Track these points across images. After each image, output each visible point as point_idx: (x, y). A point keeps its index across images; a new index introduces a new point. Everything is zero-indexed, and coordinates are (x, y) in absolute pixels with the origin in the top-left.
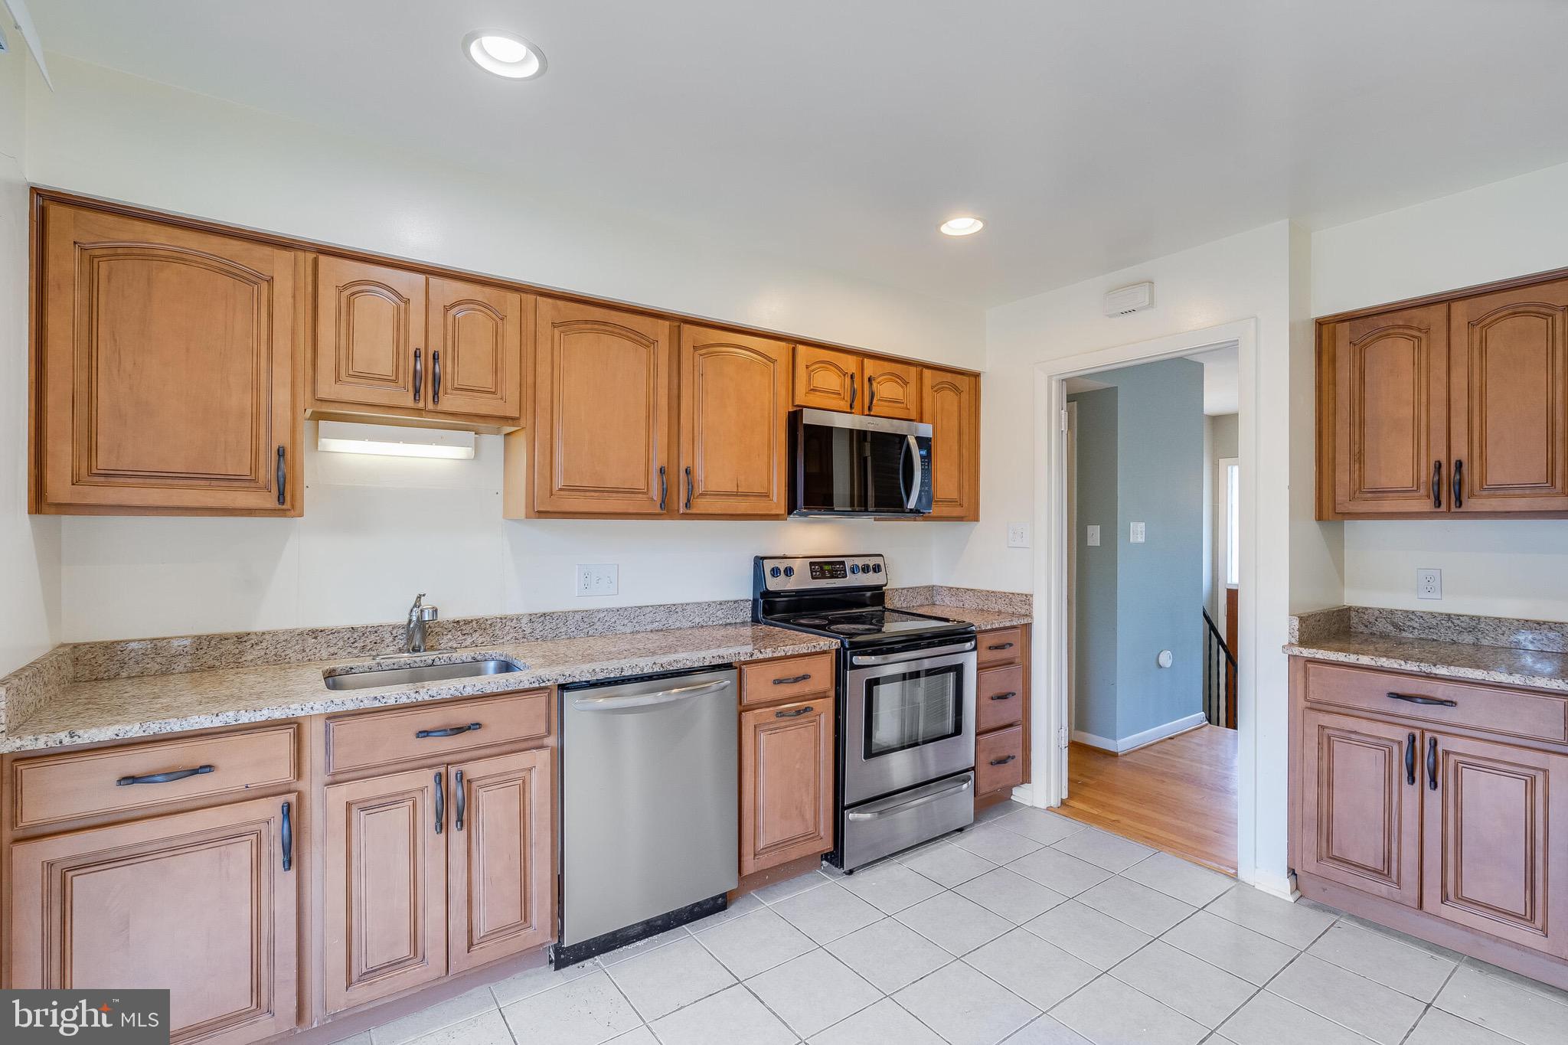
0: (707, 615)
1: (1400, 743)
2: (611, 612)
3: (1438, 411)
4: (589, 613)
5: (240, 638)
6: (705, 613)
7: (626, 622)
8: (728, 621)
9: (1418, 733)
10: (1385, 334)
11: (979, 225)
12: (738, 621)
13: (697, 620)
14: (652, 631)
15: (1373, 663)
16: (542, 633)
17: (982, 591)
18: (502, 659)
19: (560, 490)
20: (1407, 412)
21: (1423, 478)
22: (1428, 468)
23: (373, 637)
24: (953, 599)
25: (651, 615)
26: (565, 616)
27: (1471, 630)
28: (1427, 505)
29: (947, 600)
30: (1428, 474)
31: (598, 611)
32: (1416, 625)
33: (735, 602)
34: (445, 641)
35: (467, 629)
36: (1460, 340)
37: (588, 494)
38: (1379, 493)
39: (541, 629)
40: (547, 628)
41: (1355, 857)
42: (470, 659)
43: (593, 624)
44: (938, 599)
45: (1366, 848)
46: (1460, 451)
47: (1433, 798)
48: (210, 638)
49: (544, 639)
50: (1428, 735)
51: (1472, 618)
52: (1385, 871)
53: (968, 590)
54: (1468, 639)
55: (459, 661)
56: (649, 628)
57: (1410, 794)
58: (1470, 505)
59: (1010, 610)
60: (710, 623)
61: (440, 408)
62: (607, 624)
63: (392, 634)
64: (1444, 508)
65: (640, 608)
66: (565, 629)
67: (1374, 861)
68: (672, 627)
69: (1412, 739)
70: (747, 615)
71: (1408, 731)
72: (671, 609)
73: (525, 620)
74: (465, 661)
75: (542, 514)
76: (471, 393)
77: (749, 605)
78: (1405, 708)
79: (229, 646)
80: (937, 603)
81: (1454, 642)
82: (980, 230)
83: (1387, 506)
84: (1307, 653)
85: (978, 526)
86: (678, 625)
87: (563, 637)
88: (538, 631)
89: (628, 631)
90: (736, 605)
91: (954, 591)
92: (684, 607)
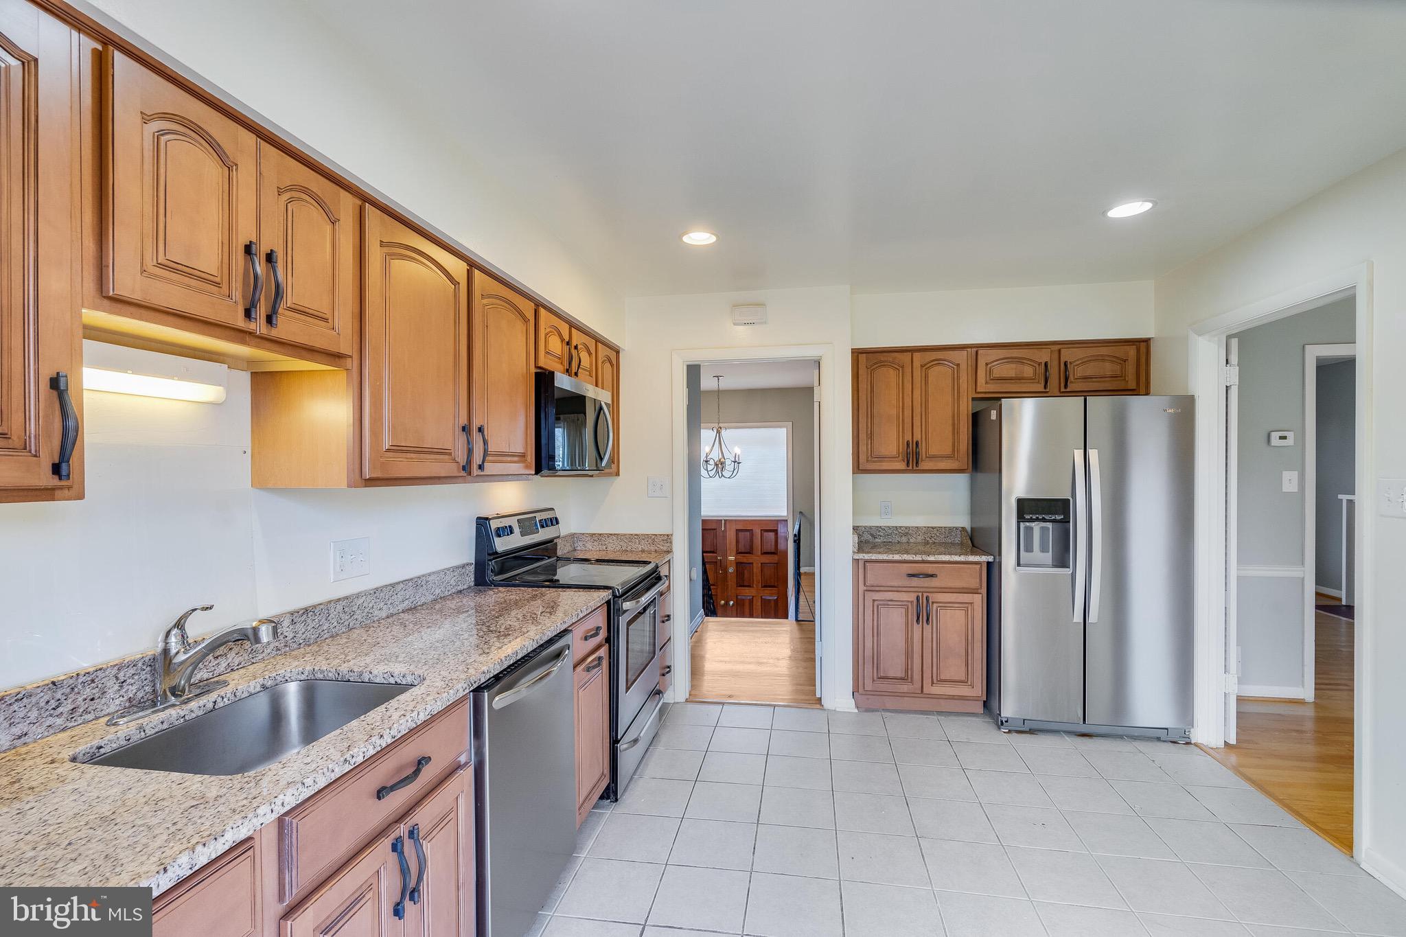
0: (444, 584)
1: (912, 602)
2: (369, 596)
3: (908, 413)
4: (350, 600)
6: (442, 582)
7: (382, 604)
8: (459, 589)
9: (920, 594)
10: (882, 364)
11: (713, 239)
12: (465, 587)
13: (438, 591)
14: (403, 612)
15: (900, 558)
16: (304, 636)
17: (625, 535)
18: (303, 677)
19: (388, 450)
20: (894, 412)
21: (901, 450)
22: (903, 444)
23: (88, 692)
24: (595, 543)
26: (327, 608)
27: (906, 534)
28: (902, 466)
29: (589, 546)
30: (903, 449)
31: (358, 596)
32: (882, 534)
33: (463, 567)
36: (917, 373)
37: (409, 455)
38: (882, 458)
39: (303, 630)
40: (309, 628)
41: (891, 674)
42: (258, 689)
43: (352, 614)
44: (579, 545)
45: (895, 667)
46: (917, 437)
47: (927, 628)
50: (925, 595)
51: (906, 528)
52: (905, 679)
53: (611, 534)
54: (904, 539)
55: (246, 694)
57: (917, 629)
58: (923, 465)
59: (653, 548)
60: (447, 593)
61: (274, 333)
62: (366, 611)
63: (117, 678)
64: (910, 468)
65: (393, 585)
66: (327, 625)
67: (900, 674)
69: (918, 598)
70: (470, 579)
71: (916, 594)
72: (417, 583)
74: (253, 692)
75: (371, 482)
76: (303, 317)
77: (472, 568)
78: (915, 582)
80: (579, 548)
81: (899, 542)
82: (713, 243)
83: (885, 466)
84: (861, 556)
85: (618, 480)
86: (423, 600)
87: (325, 636)
88: (300, 635)
89: (384, 616)
90: (464, 570)
91: (595, 537)
92: (426, 578)
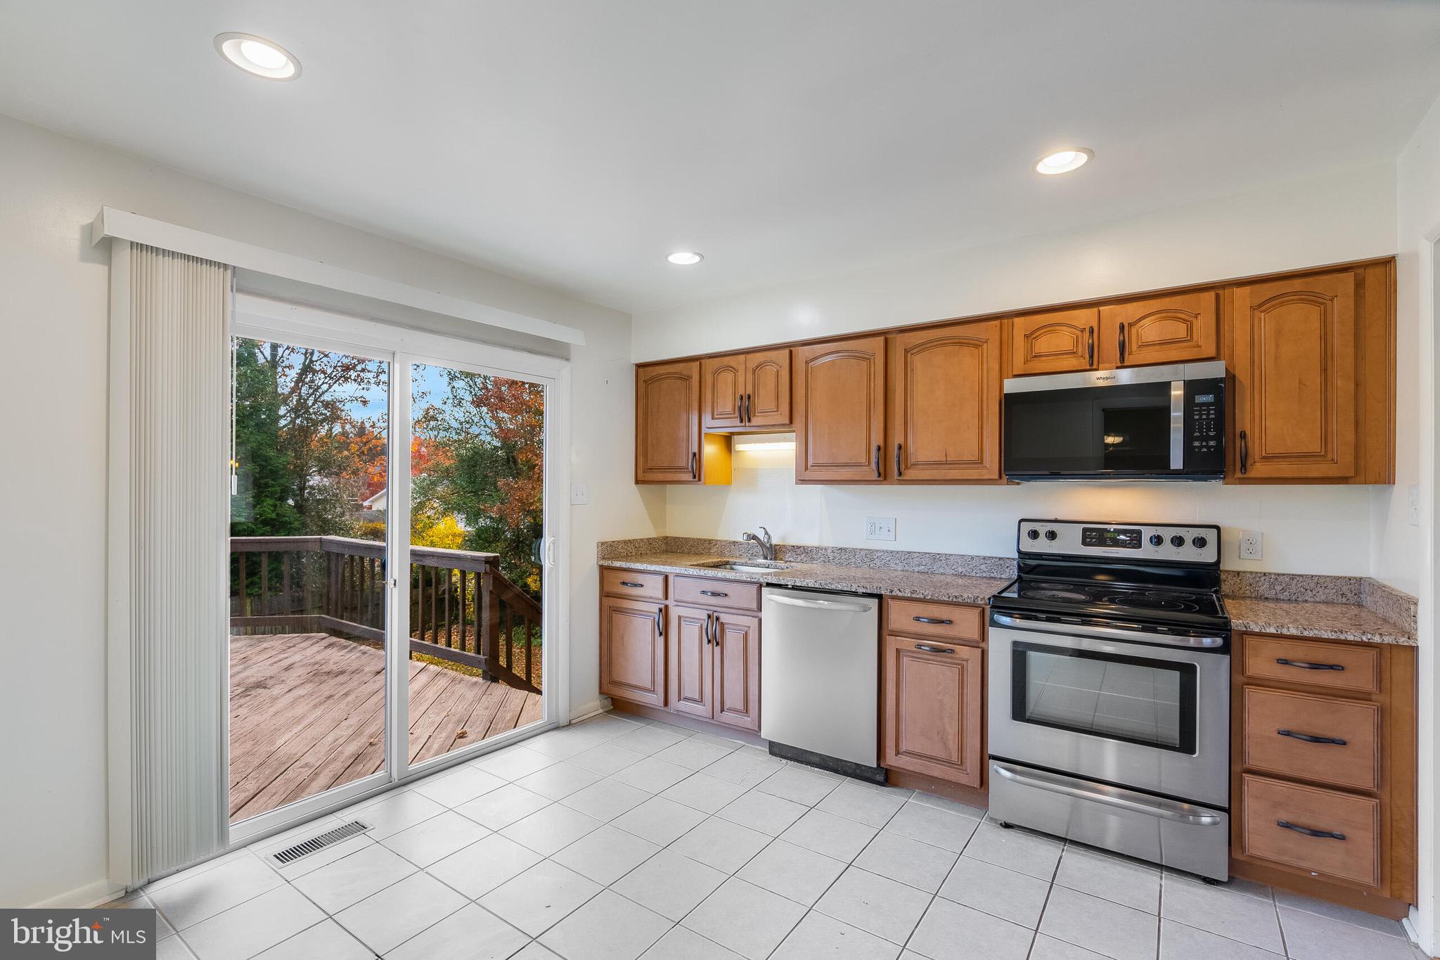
0: (970, 566)
2: (886, 553)
4: (871, 552)
5: (710, 541)
6: (969, 565)
7: (898, 562)
8: (992, 575)
12: (1003, 576)
14: (918, 572)
19: (812, 466)
25: (918, 559)
26: (854, 551)
31: (877, 551)
33: (1000, 559)
34: (787, 557)
35: (799, 551)
39: (839, 558)
40: (842, 558)
43: (873, 559)
48: (701, 540)
49: (841, 564)
56: (916, 569)
60: (973, 574)
62: (883, 561)
65: (909, 553)
66: (854, 560)
68: (936, 572)
70: (1014, 572)
72: (936, 557)
73: (829, 551)
77: (1014, 564)
79: (706, 545)
86: (942, 571)
87: (853, 565)
88: (837, 559)
89: (900, 569)
90: (1002, 562)
92: (948, 556)
